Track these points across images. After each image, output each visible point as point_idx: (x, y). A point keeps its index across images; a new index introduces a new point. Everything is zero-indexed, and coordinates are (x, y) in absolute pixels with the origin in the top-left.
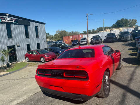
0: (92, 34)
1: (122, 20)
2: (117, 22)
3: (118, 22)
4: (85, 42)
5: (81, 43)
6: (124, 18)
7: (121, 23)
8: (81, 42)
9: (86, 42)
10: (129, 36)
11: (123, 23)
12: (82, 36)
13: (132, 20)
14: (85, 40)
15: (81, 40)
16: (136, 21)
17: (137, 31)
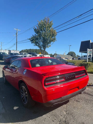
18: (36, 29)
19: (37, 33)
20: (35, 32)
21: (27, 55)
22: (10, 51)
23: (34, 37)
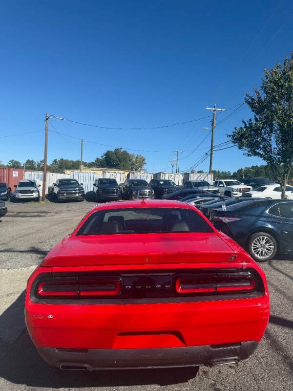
0: (54, 172)
1: (117, 151)
2: (106, 154)
3: (108, 154)
4: (32, 192)
5: (20, 196)
6: (121, 148)
7: (114, 158)
8: (21, 192)
9: (35, 195)
10: (147, 191)
11: (119, 159)
12: (21, 176)
13: (136, 156)
14: (33, 189)
15: (19, 186)
16: (143, 160)
17: (162, 183)
18: (253, 100)
19: (257, 113)
20: (251, 110)
21: (234, 187)
22: (186, 175)
23: (250, 127)
